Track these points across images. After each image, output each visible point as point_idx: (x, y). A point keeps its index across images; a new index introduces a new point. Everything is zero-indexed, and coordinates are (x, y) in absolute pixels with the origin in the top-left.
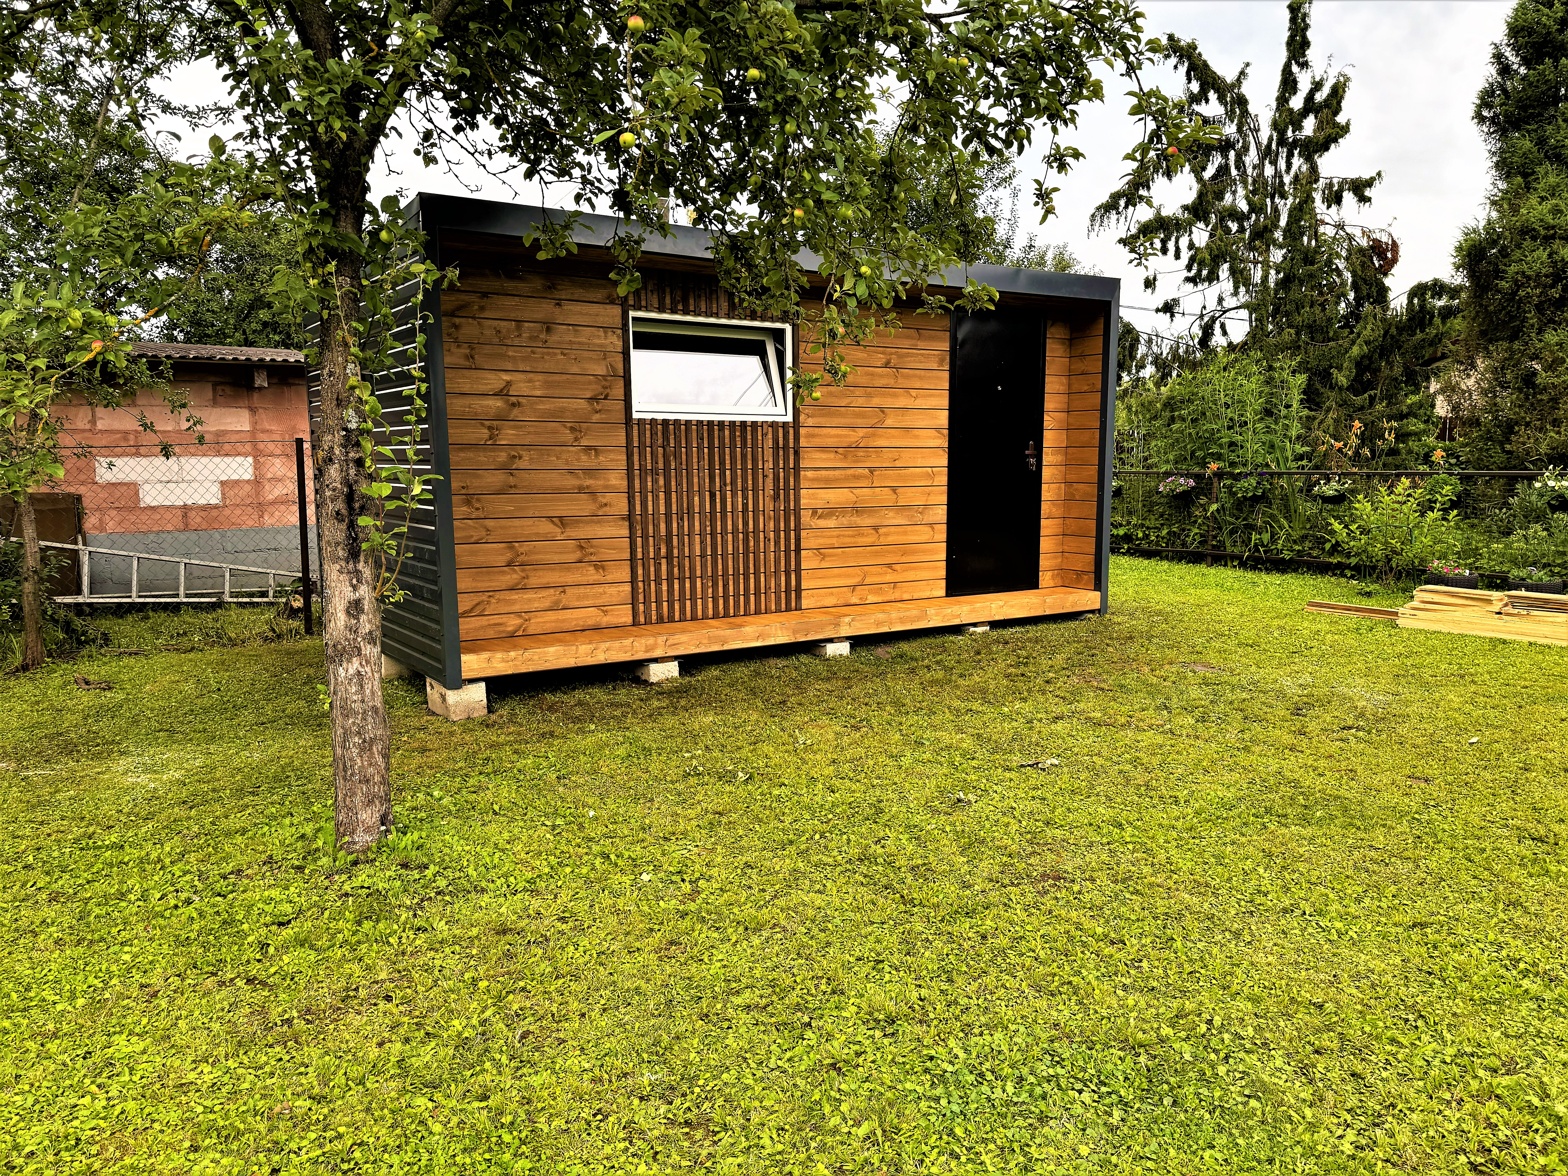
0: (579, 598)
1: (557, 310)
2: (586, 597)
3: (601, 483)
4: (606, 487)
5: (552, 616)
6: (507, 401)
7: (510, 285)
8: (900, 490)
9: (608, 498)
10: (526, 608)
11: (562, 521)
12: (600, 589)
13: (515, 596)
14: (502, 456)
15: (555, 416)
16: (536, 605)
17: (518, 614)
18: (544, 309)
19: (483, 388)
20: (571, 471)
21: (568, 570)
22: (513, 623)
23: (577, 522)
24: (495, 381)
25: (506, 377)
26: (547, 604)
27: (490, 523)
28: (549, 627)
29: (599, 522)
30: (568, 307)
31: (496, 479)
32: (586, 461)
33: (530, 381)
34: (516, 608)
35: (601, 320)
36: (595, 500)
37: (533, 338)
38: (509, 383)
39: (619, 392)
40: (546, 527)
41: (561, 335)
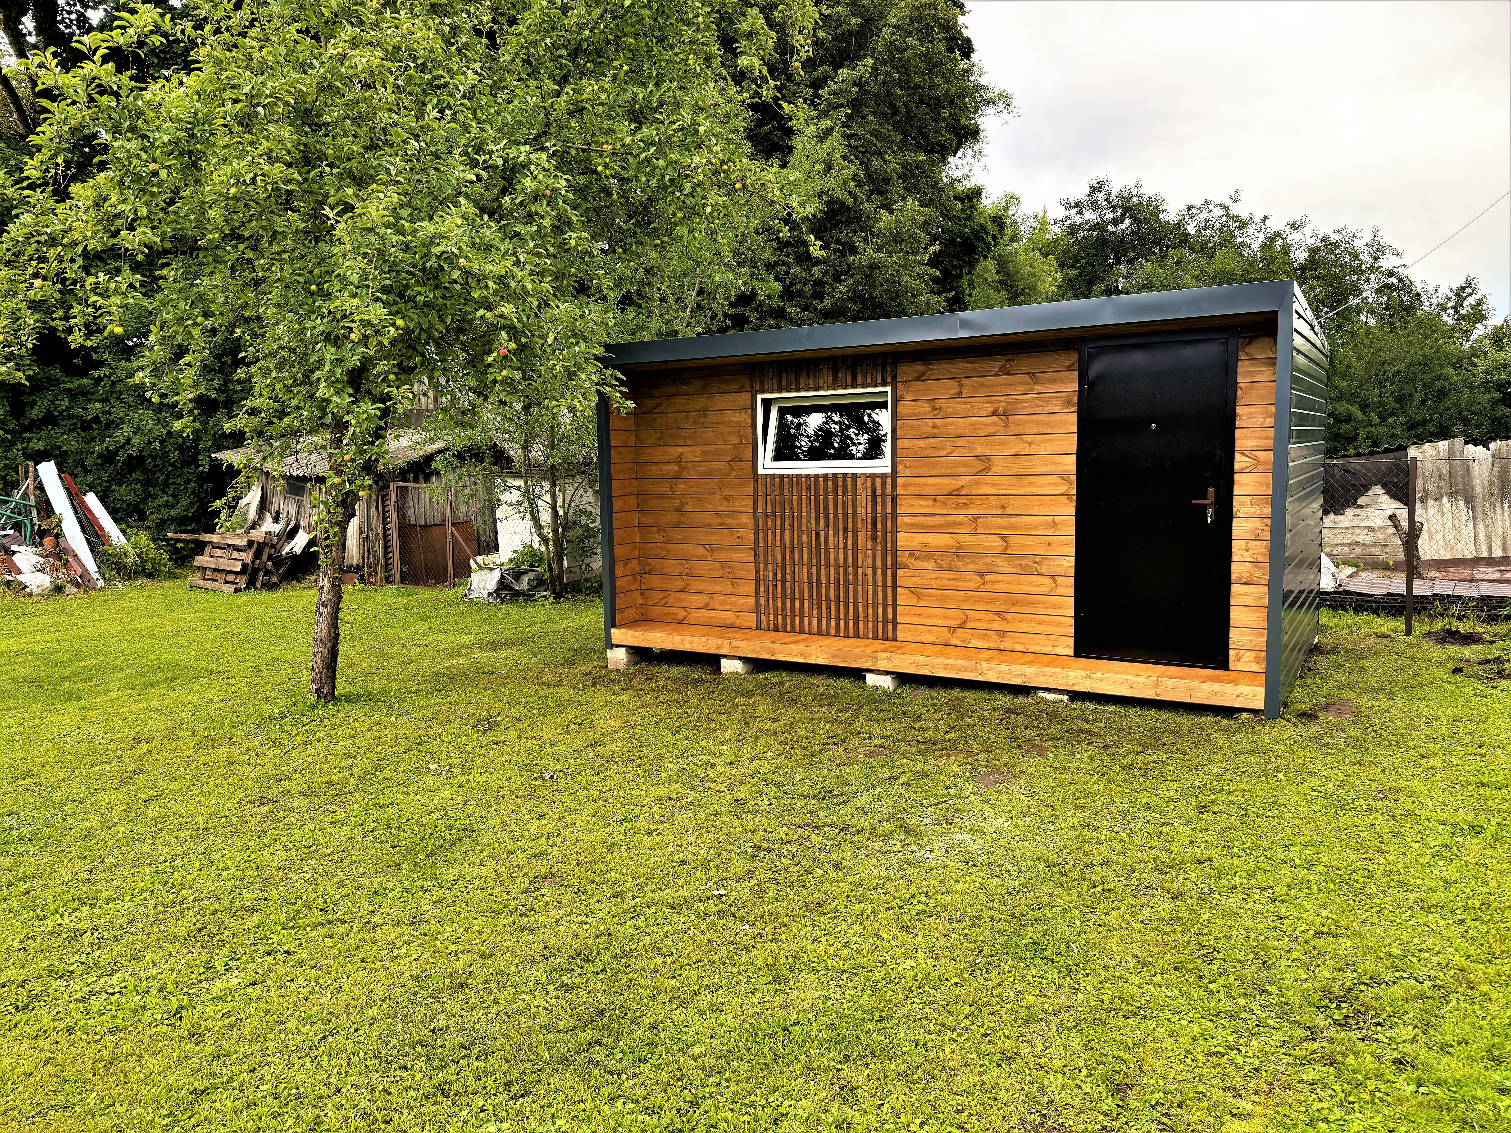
0: (721, 603)
1: (710, 402)
2: (726, 603)
3: (736, 522)
4: (740, 525)
5: (704, 613)
6: (680, 466)
7: (682, 389)
8: (1009, 538)
9: (742, 533)
10: (689, 605)
11: (712, 549)
12: (733, 599)
13: (683, 596)
14: (677, 503)
15: (708, 474)
16: (695, 604)
17: (685, 609)
18: (701, 402)
19: (667, 458)
20: (717, 513)
21: (715, 582)
22: (682, 614)
23: (721, 549)
24: (675, 452)
25: (680, 450)
26: (701, 605)
27: (670, 546)
28: (703, 620)
29: (734, 550)
30: (717, 397)
31: (673, 517)
32: (725, 506)
33: (693, 451)
34: (683, 604)
35: (737, 405)
36: (732, 534)
37: (695, 422)
38: (681, 454)
39: (749, 455)
40: (700, 551)
41: (713, 417)
